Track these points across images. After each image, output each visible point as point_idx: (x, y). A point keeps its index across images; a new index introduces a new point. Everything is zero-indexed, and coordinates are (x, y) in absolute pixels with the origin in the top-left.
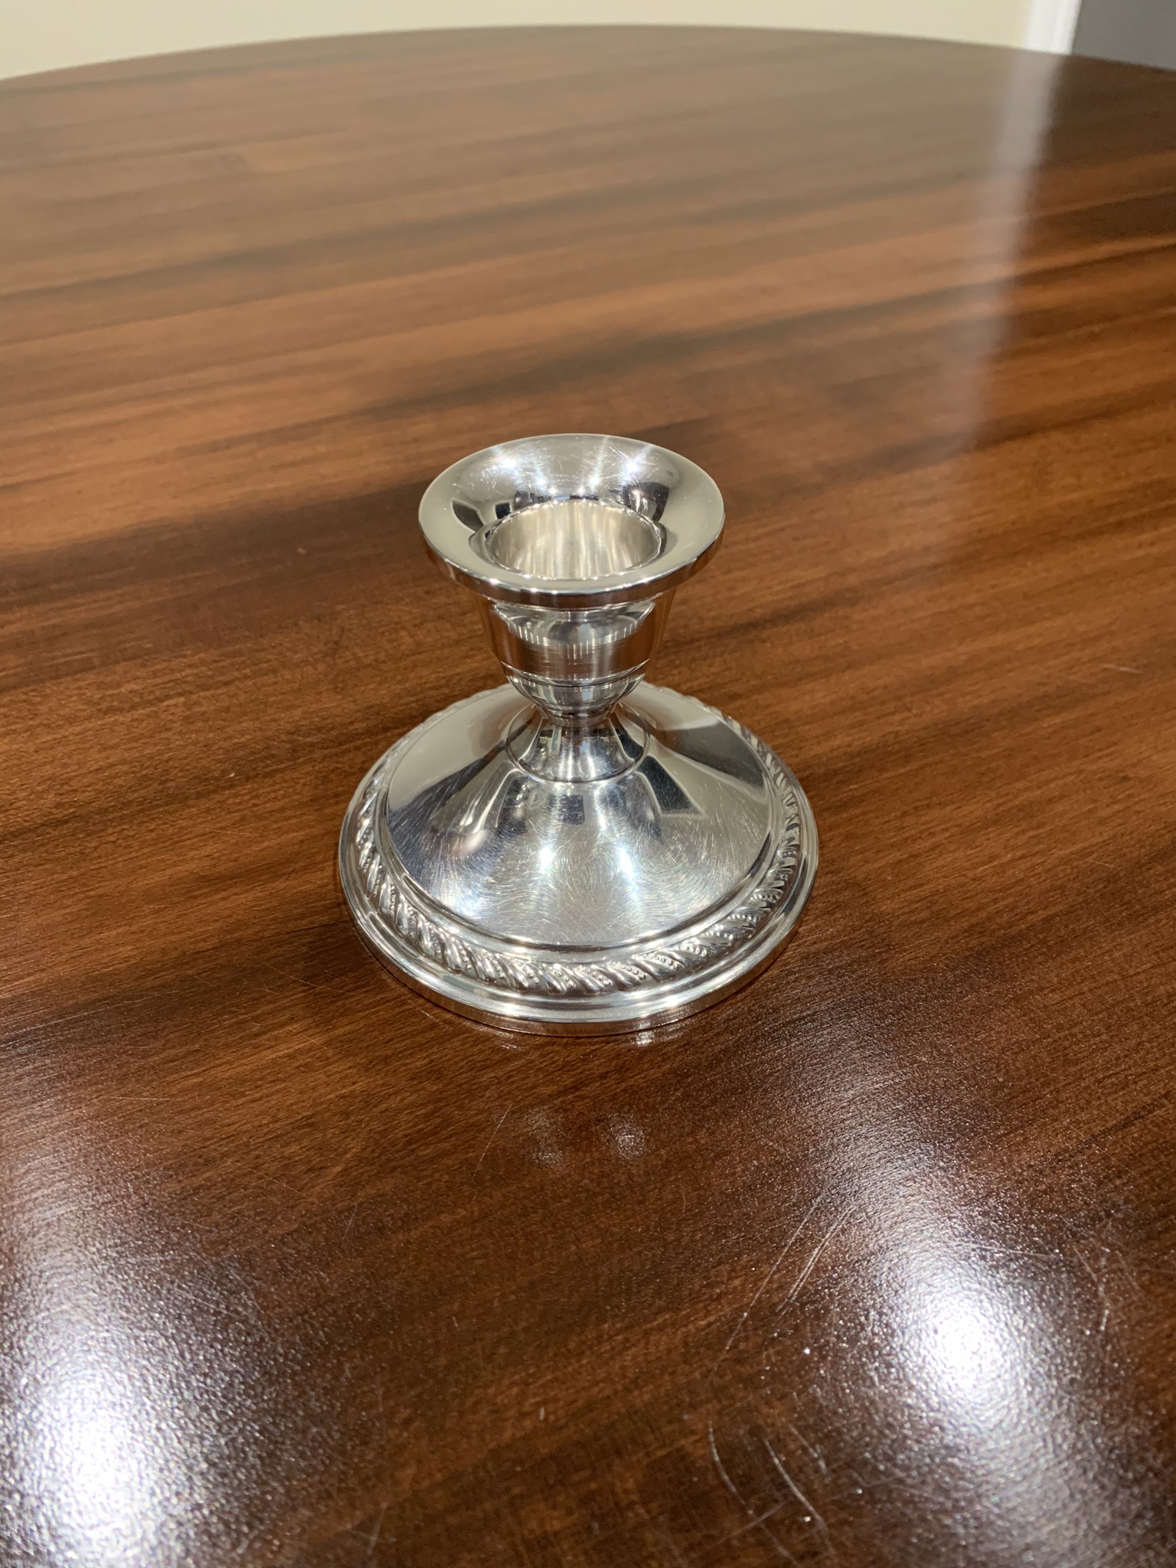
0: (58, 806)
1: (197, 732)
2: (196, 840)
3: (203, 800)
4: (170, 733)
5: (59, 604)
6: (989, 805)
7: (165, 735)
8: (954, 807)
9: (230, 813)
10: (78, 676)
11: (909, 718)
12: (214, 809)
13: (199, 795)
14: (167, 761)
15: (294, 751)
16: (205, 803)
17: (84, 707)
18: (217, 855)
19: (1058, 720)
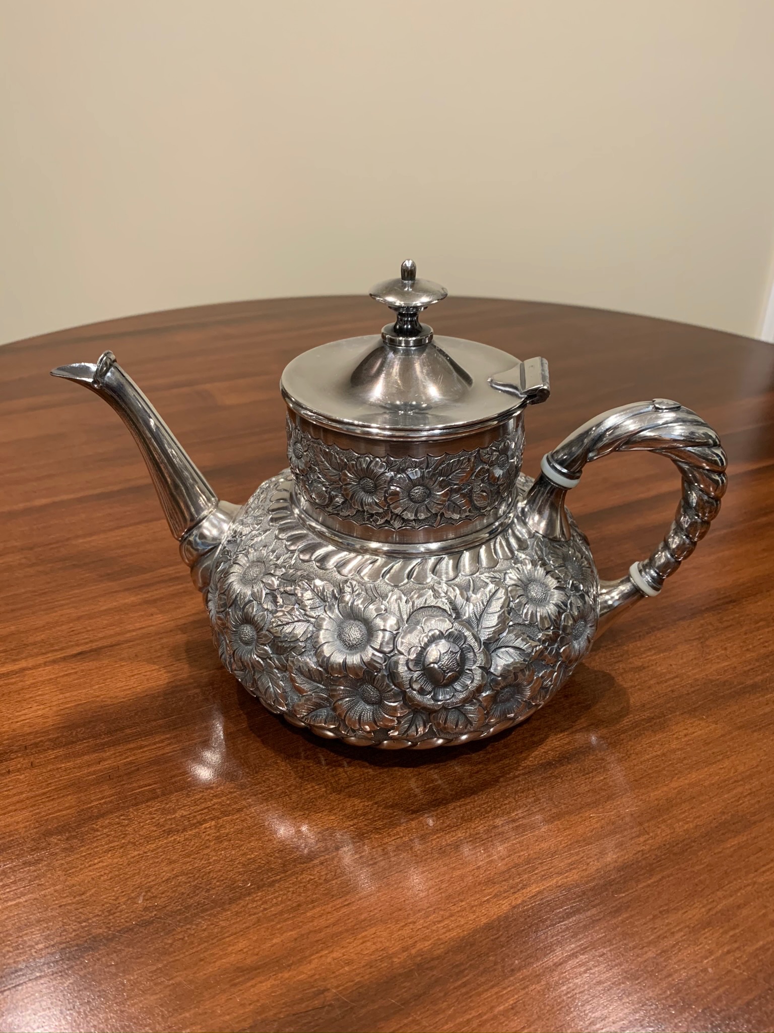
0: (146, 909)
1: (225, 849)
2: (231, 938)
3: (234, 905)
4: (209, 850)
5: (132, 746)
6: (703, 910)
7: (206, 852)
8: (683, 911)
9: (250, 915)
10: (149, 803)
11: (648, 839)
12: (241, 912)
13: (232, 901)
14: (209, 873)
15: (284, 866)
16: (235, 908)
17: (155, 829)
18: (245, 950)
19: (735, 842)
